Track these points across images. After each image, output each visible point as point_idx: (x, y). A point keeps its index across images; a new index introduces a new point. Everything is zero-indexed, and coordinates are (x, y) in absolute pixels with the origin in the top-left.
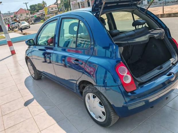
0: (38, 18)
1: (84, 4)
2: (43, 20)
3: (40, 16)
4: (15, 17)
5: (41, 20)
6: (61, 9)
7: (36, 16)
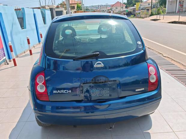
0: (129, 13)
1: (183, 1)
2: (133, 15)
3: (132, 11)
4: (111, 9)
5: (131, 16)
6: (155, 5)
7: (128, 10)
